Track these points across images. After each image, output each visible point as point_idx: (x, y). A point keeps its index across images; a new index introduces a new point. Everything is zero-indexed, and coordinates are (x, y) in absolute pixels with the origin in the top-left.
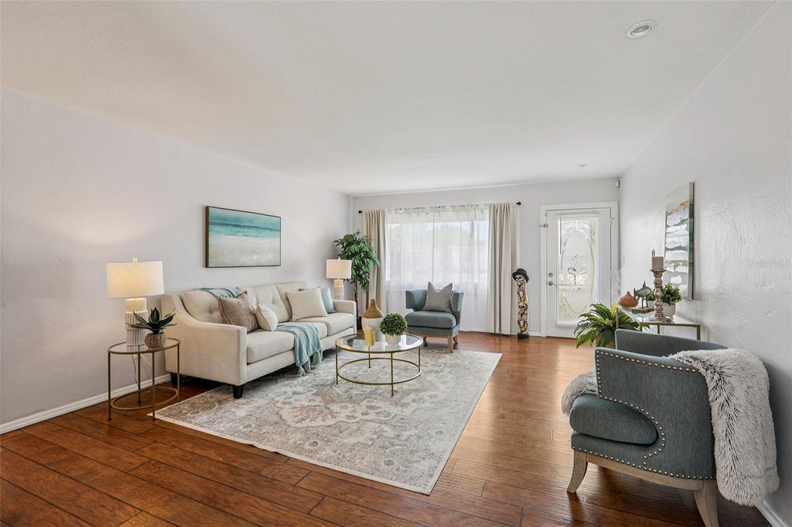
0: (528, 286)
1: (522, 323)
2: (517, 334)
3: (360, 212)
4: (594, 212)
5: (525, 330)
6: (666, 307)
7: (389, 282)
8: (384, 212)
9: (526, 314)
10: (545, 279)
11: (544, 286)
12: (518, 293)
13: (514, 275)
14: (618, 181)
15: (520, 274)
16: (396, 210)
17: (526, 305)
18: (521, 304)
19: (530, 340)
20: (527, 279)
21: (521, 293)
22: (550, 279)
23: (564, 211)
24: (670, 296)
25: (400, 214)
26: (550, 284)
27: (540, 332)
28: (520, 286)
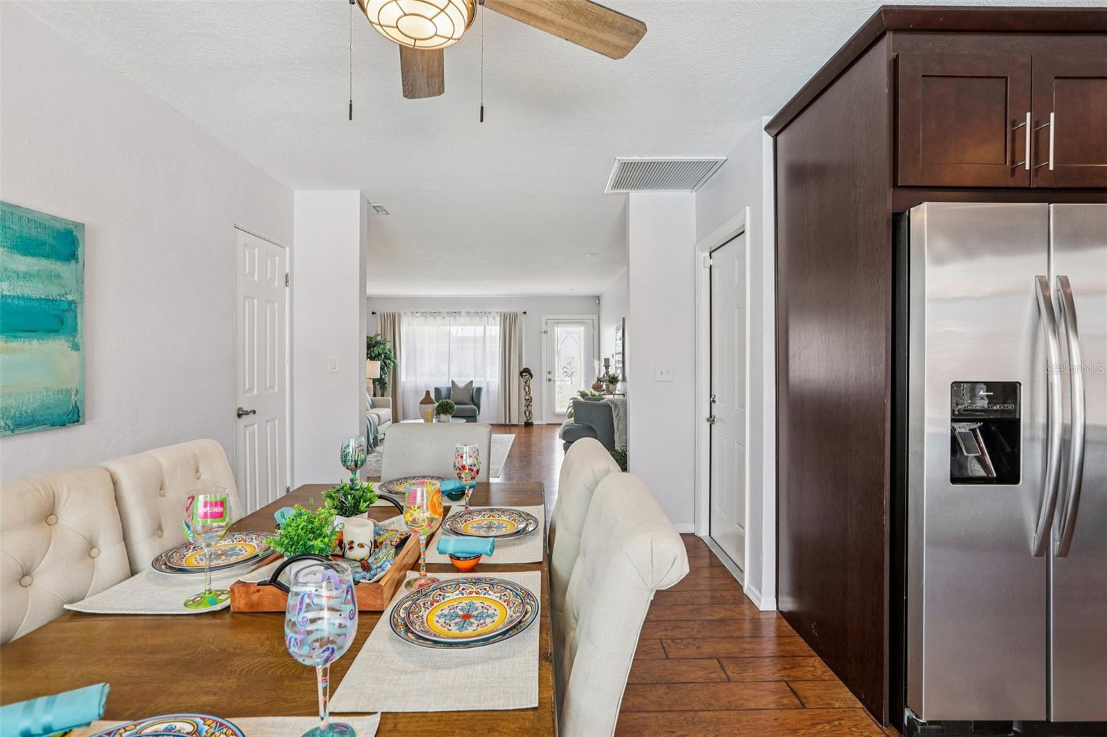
0: (532, 382)
1: (527, 413)
2: (524, 423)
3: (373, 313)
4: (581, 322)
5: (531, 418)
6: (611, 386)
7: (404, 382)
8: (399, 315)
9: (531, 406)
10: (545, 376)
11: (545, 382)
12: (525, 388)
13: (521, 374)
14: (598, 298)
15: (525, 373)
16: (412, 313)
17: (531, 398)
18: (527, 397)
19: (534, 426)
20: (531, 376)
21: (527, 388)
22: (549, 376)
23: (559, 321)
24: (613, 380)
25: (417, 317)
26: (549, 380)
27: (542, 420)
28: (526, 382)
